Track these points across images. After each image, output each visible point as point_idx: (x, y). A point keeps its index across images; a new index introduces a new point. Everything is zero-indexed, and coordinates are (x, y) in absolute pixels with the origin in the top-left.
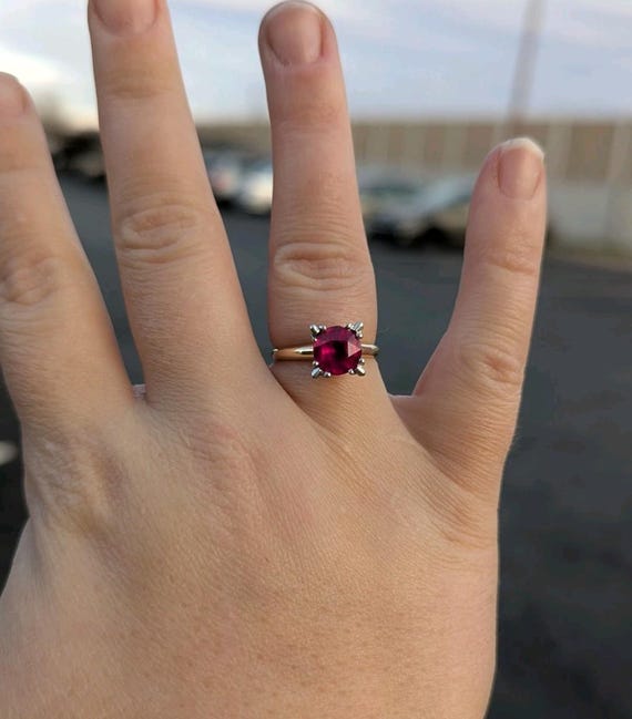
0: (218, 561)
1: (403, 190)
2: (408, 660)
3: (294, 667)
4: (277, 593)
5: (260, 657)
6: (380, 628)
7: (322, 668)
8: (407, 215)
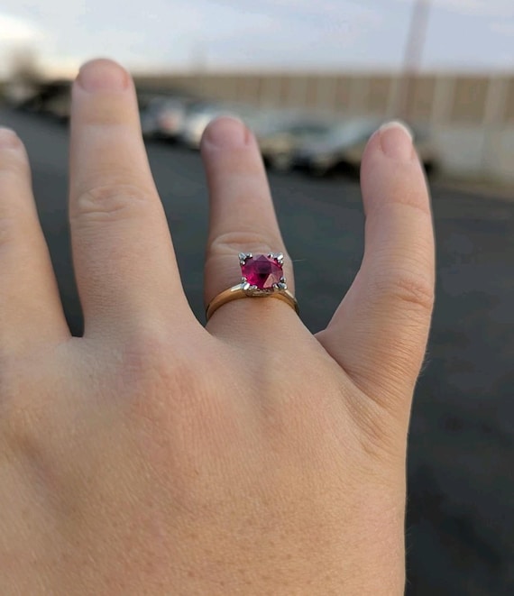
0: (148, 476)
1: (317, 130)
2: (328, 572)
3: (222, 584)
4: (205, 507)
5: (191, 574)
6: (302, 540)
7: (249, 583)
8: (321, 150)
